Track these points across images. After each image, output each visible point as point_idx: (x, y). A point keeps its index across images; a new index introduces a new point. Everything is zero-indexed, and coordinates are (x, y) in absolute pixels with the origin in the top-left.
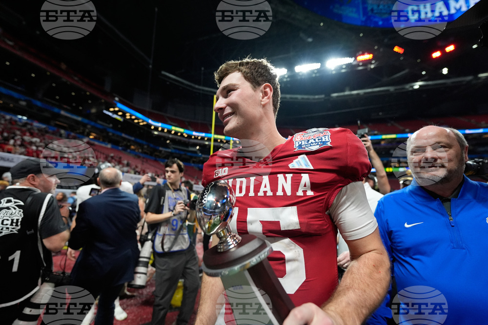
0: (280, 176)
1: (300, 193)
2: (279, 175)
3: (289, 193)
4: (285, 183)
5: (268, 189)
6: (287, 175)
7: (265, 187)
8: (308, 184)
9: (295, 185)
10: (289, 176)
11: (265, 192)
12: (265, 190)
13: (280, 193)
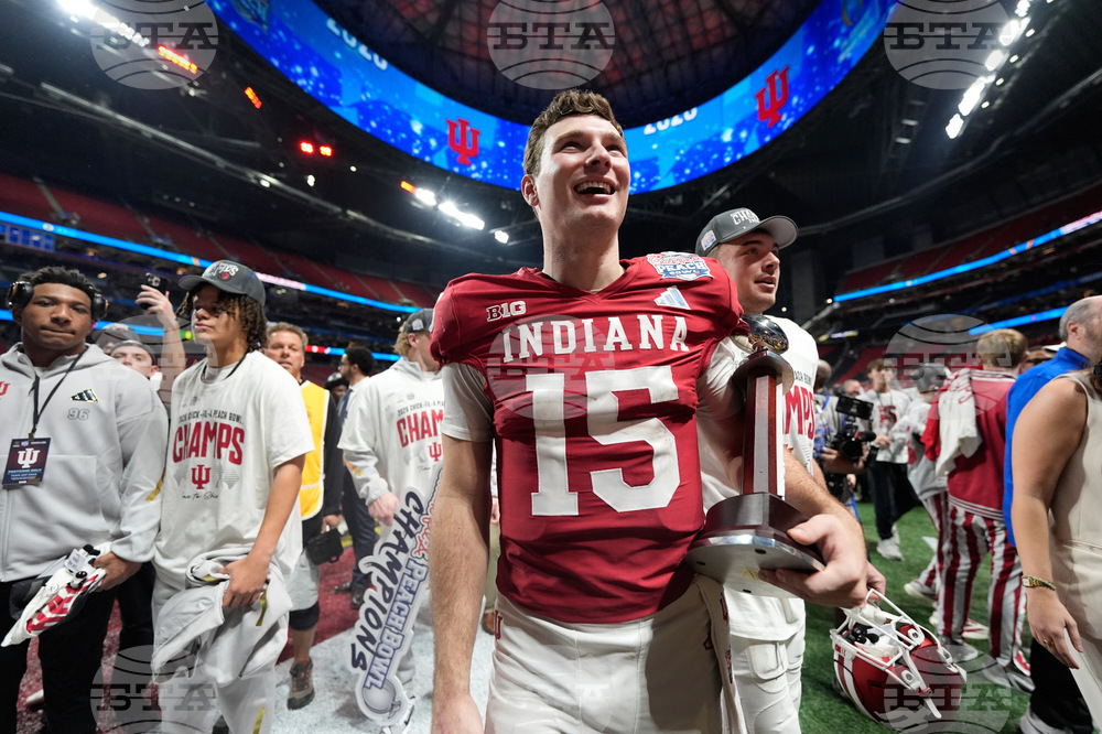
0: (643, 318)
1: (674, 347)
2: (639, 317)
3: (660, 345)
4: (651, 330)
5: (623, 337)
6: (653, 317)
7: (617, 335)
8: (684, 334)
9: (668, 332)
10: (658, 318)
11: (617, 345)
12: (617, 340)
13: (645, 345)
